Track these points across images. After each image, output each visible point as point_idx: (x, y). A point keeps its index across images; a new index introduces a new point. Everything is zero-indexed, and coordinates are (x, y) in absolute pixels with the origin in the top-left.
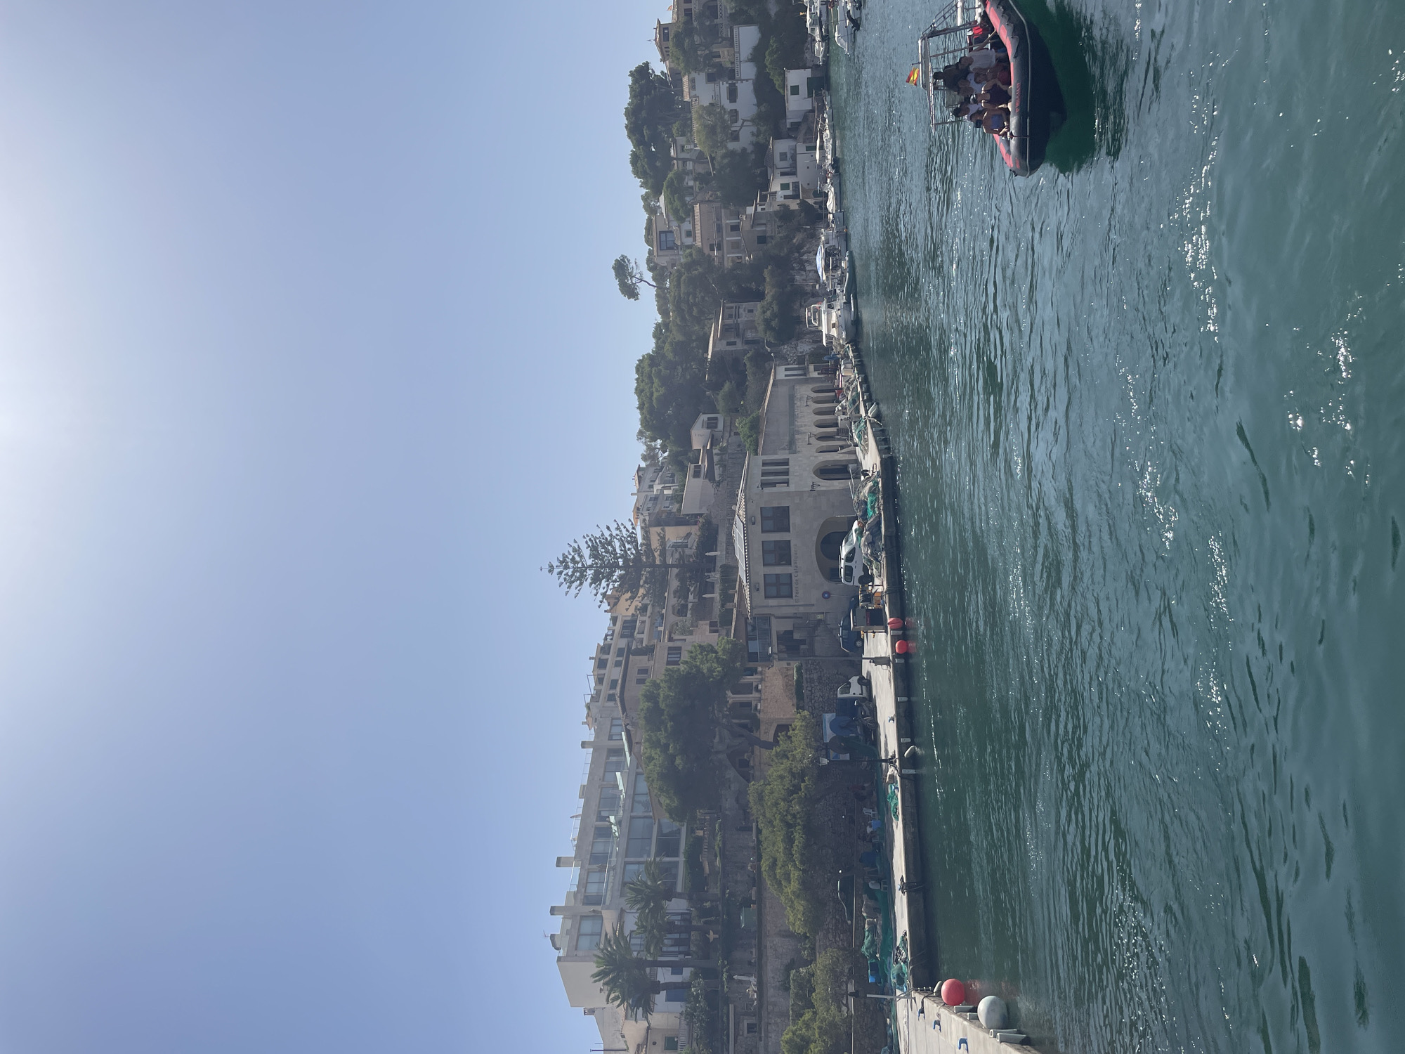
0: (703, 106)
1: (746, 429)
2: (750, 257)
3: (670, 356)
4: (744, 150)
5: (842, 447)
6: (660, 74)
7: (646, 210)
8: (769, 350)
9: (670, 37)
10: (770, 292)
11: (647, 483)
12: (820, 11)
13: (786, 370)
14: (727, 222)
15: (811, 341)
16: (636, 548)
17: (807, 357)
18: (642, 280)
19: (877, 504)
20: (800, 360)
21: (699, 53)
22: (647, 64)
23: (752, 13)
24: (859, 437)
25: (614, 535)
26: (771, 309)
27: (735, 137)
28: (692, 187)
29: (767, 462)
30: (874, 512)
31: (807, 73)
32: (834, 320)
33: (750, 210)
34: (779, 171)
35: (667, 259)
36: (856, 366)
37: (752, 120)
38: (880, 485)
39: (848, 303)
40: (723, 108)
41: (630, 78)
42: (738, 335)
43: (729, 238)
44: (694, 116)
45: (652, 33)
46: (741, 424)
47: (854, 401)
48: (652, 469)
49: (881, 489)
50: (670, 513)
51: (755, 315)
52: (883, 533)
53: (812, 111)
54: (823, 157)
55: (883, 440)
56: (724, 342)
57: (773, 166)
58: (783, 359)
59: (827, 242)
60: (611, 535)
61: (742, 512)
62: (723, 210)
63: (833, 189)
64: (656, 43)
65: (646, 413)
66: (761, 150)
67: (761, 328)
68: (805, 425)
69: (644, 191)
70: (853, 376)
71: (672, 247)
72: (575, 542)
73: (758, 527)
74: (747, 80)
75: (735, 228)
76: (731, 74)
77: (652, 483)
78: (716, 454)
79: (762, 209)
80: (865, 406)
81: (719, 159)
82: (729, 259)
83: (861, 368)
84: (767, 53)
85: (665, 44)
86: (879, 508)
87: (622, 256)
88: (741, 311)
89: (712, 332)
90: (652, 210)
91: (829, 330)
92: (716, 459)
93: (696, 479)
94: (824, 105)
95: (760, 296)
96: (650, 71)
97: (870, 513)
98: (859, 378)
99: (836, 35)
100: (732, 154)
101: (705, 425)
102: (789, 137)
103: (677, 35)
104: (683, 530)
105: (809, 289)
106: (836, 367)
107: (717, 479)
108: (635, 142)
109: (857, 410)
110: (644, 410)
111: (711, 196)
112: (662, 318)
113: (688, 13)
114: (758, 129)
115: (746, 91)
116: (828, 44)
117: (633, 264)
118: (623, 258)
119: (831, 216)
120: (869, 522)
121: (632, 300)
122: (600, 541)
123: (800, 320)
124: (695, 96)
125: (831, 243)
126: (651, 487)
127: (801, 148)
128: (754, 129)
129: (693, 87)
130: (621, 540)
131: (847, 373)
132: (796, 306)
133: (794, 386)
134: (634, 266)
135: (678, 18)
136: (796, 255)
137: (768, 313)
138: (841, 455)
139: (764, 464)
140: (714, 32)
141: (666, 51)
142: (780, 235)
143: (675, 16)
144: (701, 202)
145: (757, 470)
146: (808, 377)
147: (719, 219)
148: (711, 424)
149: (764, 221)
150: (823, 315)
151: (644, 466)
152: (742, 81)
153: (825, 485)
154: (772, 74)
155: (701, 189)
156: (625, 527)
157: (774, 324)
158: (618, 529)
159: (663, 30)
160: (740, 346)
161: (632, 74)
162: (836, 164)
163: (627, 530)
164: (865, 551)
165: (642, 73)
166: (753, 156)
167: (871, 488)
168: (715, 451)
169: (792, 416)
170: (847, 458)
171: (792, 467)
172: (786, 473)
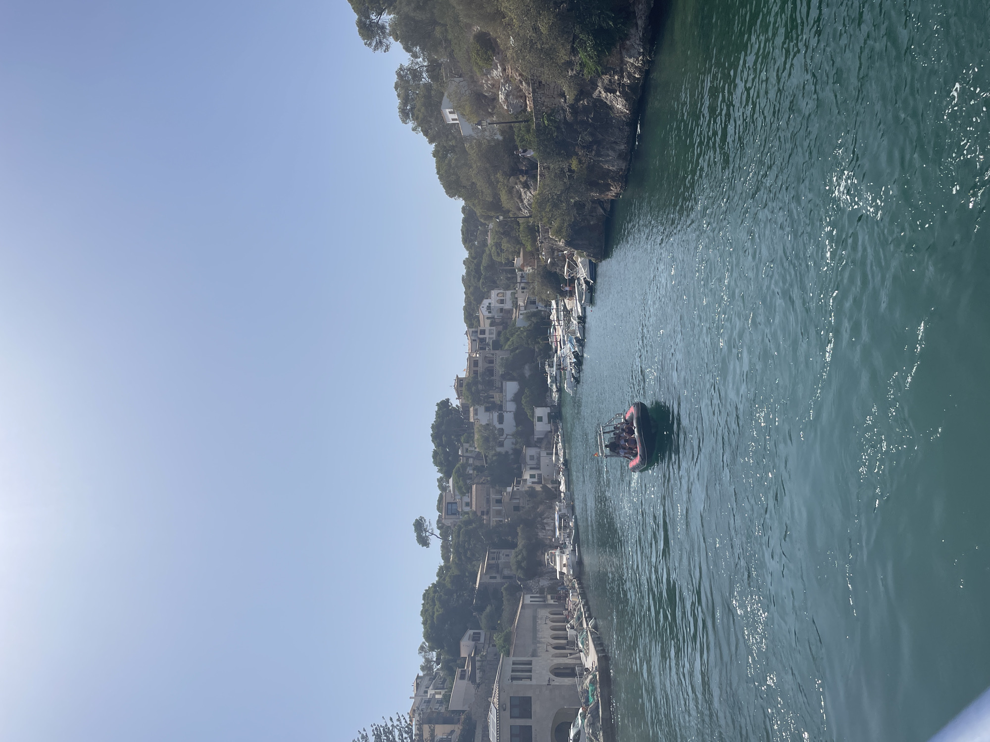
0: (482, 424)
1: (501, 641)
2: (508, 519)
3: (449, 586)
4: (507, 452)
5: (571, 654)
6: (455, 406)
7: (440, 488)
8: (519, 583)
9: (464, 386)
10: (521, 542)
11: (423, 689)
12: (556, 373)
13: (531, 597)
14: (494, 496)
15: (549, 578)
16: (411, 737)
17: (546, 589)
18: (433, 534)
19: (595, 692)
20: (541, 591)
21: (481, 395)
22: (448, 400)
23: (515, 374)
24: (582, 644)
25: (395, 725)
26: (522, 554)
27: (501, 444)
28: (472, 474)
29: (516, 662)
30: (594, 699)
31: (548, 410)
32: (565, 561)
33: (509, 489)
34: (529, 466)
35: (451, 521)
36: (580, 594)
37: (513, 435)
38: (598, 677)
39: (574, 550)
40: (494, 427)
41: (437, 407)
42: (498, 572)
43: (495, 508)
44: (476, 430)
45: (453, 382)
46: (497, 639)
47: (579, 618)
48: (427, 678)
49: (598, 680)
50: (439, 713)
51: (510, 558)
52: (601, 716)
53: (551, 432)
54: (558, 459)
55: (599, 644)
56: (488, 576)
57: (525, 463)
58: (529, 590)
59: (560, 510)
60: (393, 726)
61: (496, 700)
62: (491, 489)
63: (563, 478)
64: (455, 388)
65: (428, 628)
66: (518, 453)
67: (514, 568)
68: (544, 638)
69: (440, 475)
70: (578, 601)
71: (455, 513)
72: (365, 730)
73: (507, 713)
74: (510, 412)
75: (499, 501)
76: (500, 408)
77: (426, 689)
78: (478, 661)
79: (517, 489)
80: (586, 621)
81: (490, 456)
82: (494, 520)
83: (583, 595)
84: (523, 397)
85: (460, 389)
86: (597, 696)
87: (421, 517)
88: (501, 555)
89: (480, 571)
90: (443, 488)
91: (561, 569)
92: (478, 664)
93: (461, 681)
94: (558, 428)
95: (514, 546)
96: (450, 404)
97: (591, 700)
98: (582, 602)
99: (565, 386)
100: (499, 454)
101: (471, 639)
102: (536, 446)
103: (468, 385)
104: (448, 728)
105: (548, 542)
106: (567, 596)
107: (478, 681)
108: (436, 444)
109: (581, 624)
110: (427, 625)
111: (484, 481)
112: (444, 562)
113: (476, 372)
114: (516, 440)
115: (509, 418)
116: (561, 394)
117: (427, 523)
118: (421, 518)
119: (562, 495)
120: (590, 706)
121: (425, 547)
122: (384, 730)
123: (541, 563)
124: (477, 419)
125: (563, 511)
126: (426, 692)
127: (543, 453)
128: (514, 441)
129: (476, 414)
130: (400, 730)
131: (574, 599)
132: (539, 553)
133: (536, 610)
134: (428, 524)
135: (469, 375)
136: (539, 519)
137: (520, 557)
138: (570, 660)
139: (514, 664)
140: (490, 384)
141: (461, 393)
142: (529, 506)
143: (468, 374)
144: (477, 484)
145: (509, 667)
146: (546, 603)
147: (488, 494)
148: (476, 638)
149: (518, 497)
150: (557, 557)
151: (422, 675)
152: (507, 412)
153: (558, 681)
154: (526, 409)
155: (477, 475)
156: (404, 719)
157: (523, 565)
158: (399, 720)
159: (460, 381)
160: (499, 580)
161: (438, 405)
162: (566, 463)
163: (406, 722)
164: (588, 730)
165: (444, 405)
166: (512, 457)
167: (591, 680)
168: (478, 658)
169: (535, 630)
170: (574, 662)
171: (534, 666)
172: (530, 671)
